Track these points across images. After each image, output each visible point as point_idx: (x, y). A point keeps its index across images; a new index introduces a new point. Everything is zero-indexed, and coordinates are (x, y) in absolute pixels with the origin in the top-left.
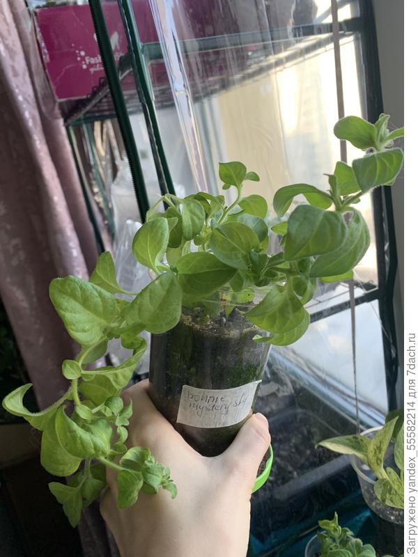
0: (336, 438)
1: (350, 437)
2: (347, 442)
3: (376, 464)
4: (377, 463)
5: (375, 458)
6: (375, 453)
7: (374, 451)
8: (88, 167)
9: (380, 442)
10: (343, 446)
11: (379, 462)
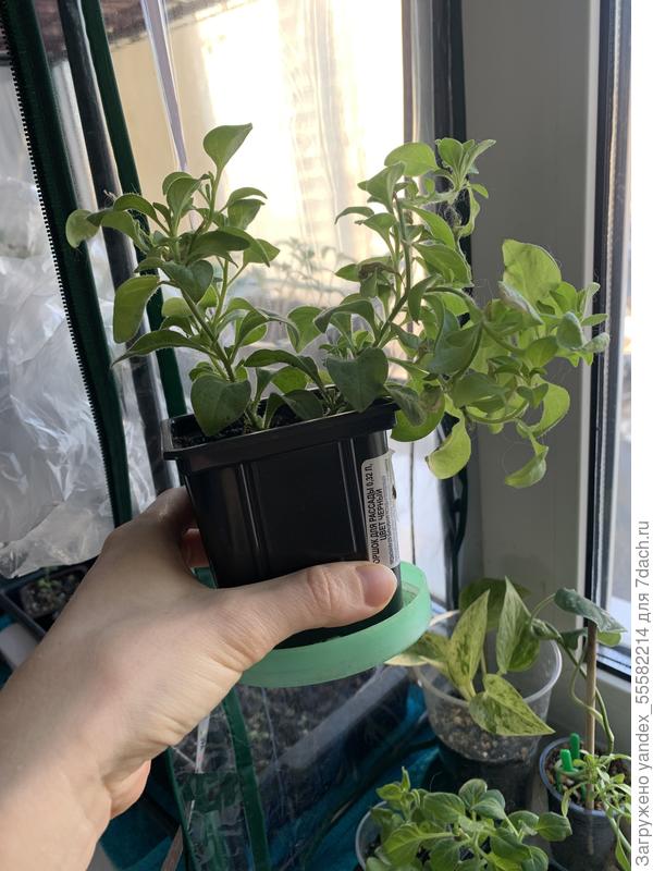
3: (461, 673)
4: (463, 670)
5: (459, 664)
6: (459, 655)
7: (456, 653)
9: (465, 636)
11: (465, 669)
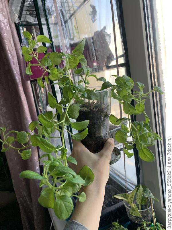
0: (119, 194)
1: (124, 194)
2: (123, 195)
4: (131, 202)
7: (130, 198)
8: (38, 97)
9: (132, 195)
10: (121, 197)
